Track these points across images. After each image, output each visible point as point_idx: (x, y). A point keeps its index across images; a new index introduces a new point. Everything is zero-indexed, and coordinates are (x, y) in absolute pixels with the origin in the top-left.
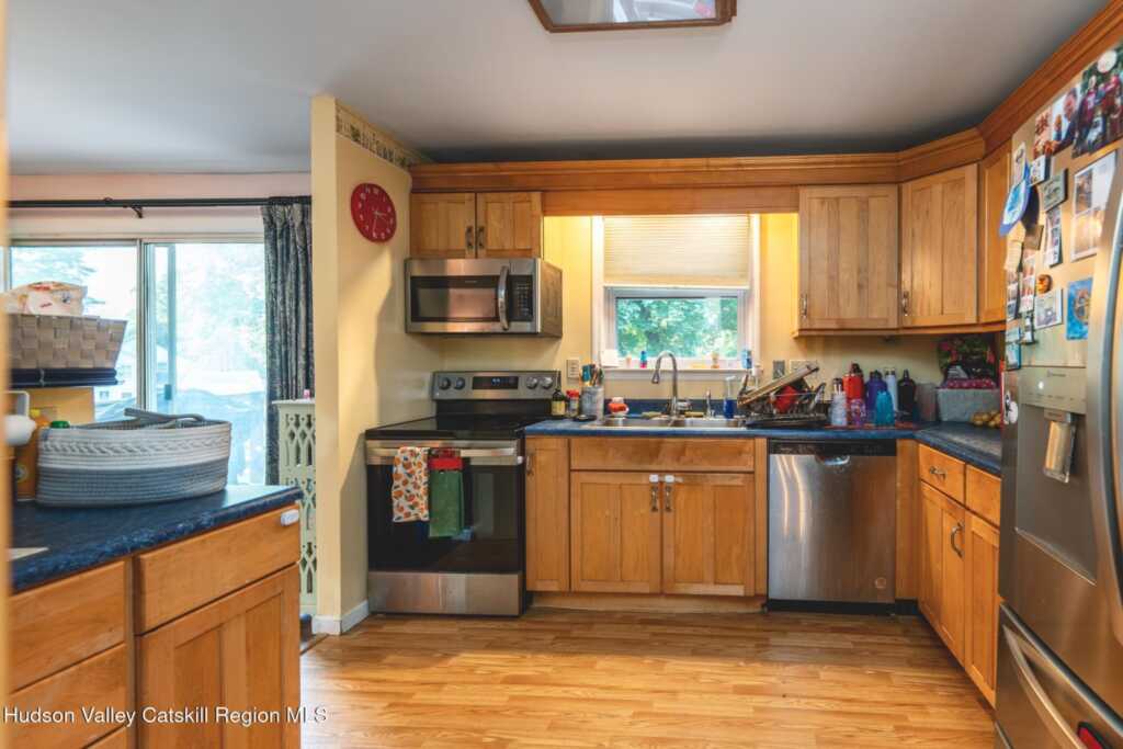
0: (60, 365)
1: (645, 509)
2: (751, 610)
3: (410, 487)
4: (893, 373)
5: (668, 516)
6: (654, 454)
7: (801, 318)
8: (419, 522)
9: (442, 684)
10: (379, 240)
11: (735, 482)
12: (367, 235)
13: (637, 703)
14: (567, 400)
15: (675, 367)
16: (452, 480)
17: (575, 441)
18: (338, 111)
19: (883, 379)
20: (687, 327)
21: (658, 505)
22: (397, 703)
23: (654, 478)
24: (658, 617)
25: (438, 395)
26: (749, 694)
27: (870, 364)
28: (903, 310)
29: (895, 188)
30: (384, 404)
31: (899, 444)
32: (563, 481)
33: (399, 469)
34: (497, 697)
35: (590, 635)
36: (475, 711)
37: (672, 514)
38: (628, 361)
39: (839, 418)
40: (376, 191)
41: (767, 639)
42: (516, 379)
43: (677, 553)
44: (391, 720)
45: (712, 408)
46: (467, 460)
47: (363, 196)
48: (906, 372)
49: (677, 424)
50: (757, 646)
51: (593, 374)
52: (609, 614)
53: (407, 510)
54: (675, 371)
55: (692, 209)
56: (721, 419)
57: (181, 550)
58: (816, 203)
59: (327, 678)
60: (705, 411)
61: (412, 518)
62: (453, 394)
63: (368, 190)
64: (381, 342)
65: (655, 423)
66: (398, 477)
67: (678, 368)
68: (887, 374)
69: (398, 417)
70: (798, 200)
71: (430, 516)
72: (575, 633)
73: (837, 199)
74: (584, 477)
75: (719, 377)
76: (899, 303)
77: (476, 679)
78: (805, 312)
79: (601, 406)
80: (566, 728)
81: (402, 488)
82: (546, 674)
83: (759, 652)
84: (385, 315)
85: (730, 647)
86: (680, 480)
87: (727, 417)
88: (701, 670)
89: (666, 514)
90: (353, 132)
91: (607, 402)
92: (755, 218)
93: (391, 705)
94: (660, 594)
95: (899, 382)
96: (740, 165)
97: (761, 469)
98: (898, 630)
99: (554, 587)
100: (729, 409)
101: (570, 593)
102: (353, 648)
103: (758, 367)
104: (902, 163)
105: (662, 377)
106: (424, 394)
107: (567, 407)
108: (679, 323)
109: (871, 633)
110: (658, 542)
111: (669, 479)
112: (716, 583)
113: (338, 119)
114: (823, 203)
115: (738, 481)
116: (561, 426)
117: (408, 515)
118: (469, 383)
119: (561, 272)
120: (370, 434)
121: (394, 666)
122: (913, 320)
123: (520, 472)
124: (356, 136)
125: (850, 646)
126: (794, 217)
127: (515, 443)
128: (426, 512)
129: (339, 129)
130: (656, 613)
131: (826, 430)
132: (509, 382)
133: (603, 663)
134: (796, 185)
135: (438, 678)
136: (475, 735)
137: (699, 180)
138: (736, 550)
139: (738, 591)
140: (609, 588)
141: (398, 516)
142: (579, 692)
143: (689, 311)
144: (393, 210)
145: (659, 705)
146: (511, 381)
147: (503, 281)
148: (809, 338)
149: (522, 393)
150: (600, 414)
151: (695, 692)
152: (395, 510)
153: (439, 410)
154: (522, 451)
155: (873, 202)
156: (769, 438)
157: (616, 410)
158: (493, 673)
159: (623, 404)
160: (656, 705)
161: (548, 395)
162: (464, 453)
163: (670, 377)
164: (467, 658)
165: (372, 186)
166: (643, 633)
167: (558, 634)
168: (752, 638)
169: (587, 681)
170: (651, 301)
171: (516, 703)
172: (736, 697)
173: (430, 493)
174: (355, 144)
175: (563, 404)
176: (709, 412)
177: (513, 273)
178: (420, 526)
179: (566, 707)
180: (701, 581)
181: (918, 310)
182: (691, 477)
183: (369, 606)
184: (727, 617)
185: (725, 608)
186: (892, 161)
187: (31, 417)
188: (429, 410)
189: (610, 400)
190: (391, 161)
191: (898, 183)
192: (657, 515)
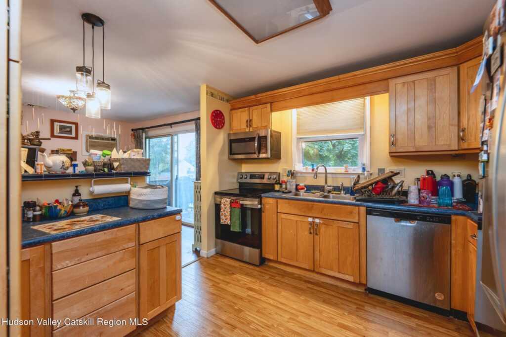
0: (136, 171)
1: (307, 233)
2: (359, 290)
3: (225, 212)
4: (459, 176)
5: (317, 237)
6: (311, 209)
7: (390, 146)
8: (227, 225)
9: (229, 283)
10: (219, 128)
11: (349, 227)
12: (216, 127)
13: (292, 314)
14: (281, 184)
15: (326, 171)
16: (237, 211)
17: (279, 201)
18: (207, 88)
19: (451, 179)
20: (353, 152)
21: (312, 231)
22: (215, 285)
23: (310, 220)
24: (311, 281)
25: (239, 181)
26: (344, 329)
27: (440, 170)
28: (461, 139)
29: (455, 68)
30: (221, 183)
31: (453, 218)
32: (275, 216)
33: (222, 206)
34: (243, 293)
35: (283, 280)
36: (235, 296)
37: (318, 236)
38: (307, 168)
39: (413, 199)
40: (218, 112)
41: (363, 306)
42: (264, 175)
43: (320, 254)
44: (211, 290)
45: (344, 190)
46: (242, 205)
47: (214, 114)
48: (469, 176)
49: (325, 197)
50: (357, 308)
51: (292, 174)
52: (293, 274)
53: (224, 220)
54: (326, 173)
55: (332, 100)
56: (348, 196)
57: (150, 224)
58: (399, 87)
59: (202, 271)
60: (341, 192)
61: (226, 223)
62: (244, 181)
63: (216, 112)
64: (220, 163)
65: (316, 196)
66: (222, 208)
67: (328, 172)
68: (454, 176)
69: (226, 188)
70: (388, 86)
71: (231, 223)
72: (277, 278)
73: (414, 82)
74: (283, 216)
75: (348, 176)
76: (459, 135)
77: (239, 285)
78: (393, 144)
79: (294, 187)
80: (263, 314)
81: (223, 212)
82: (262, 291)
83: (357, 311)
84: (221, 153)
85: (343, 304)
86: (321, 222)
87: (351, 195)
88: (325, 310)
89: (315, 236)
90: (211, 94)
91: (297, 185)
92: (368, 99)
93: (213, 285)
94: (313, 271)
95: (463, 182)
96: (356, 75)
97: (363, 222)
98: (452, 326)
99: (271, 258)
100: (351, 191)
101: (277, 262)
102: (209, 263)
103: (368, 171)
104: (459, 53)
105: (318, 175)
106: (235, 180)
107: (281, 187)
108: (349, 150)
109: (432, 323)
110: (312, 247)
111: (317, 221)
112: (339, 272)
113: (207, 91)
114: (404, 85)
115: (350, 226)
116: (277, 194)
117: (225, 222)
118: (248, 177)
119: (280, 133)
120: (216, 193)
121: (218, 273)
122: (469, 144)
123: (260, 211)
124: (212, 95)
125: (414, 325)
126: (387, 95)
127: (258, 200)
128: (230, 222)
129: (207, 94)
130: (312, 279)
131: (405, 206)
132: (262, 177)
133: (284, 293)
134: (388, 79)
135: (228, 281)
136: (233, 304)
137: (335, 86)
138: (349, 259)
139: (351, 279)
140: (291, 263)
141: (222, 222)
142: (271, 302)
143: (354, 144)
144: (224, 118)
145: (302, 318)
146: (262, 176)
147: (257, 139)
148: (397, 156)
149: (265, 181)
150: (294, 191)
151: (319, 319)
152: (221, 220)
153: (240, 186)
154: (261, 203)
155: (438, 79)
156: (367, 207)
157: (300, 189)
158: (246, 284)
159: (304, 187)
160: (299, 318)
161: (274, 182)
162: (241, 202)
163: (324, 175)
164: (239, 276)
165: (217, 111)
166: (303, 286)
167: (270, 276)
168: (355, 303)
169: (276, 298)
170: (335, 141)
171: (249, 298)
172: (338, 328)
173: (231, 216)
174: (212, 98)
175: (279, 185)
176: (342, 192)
177: (261, 135)
178: (228, 226)
179: (265, 305)
180: (332, 270)
181: (473, 138)
182: (328, 221)
183: (216, 250)
184: (346, 290)
185: (345, 286)
186: (454, 53)
187: (131, 184)
188: (237, 186)
189: (299, 185)
190: (224, 101)
191: (458, 65)
192: (312, 236)
